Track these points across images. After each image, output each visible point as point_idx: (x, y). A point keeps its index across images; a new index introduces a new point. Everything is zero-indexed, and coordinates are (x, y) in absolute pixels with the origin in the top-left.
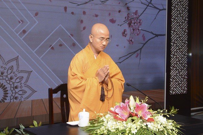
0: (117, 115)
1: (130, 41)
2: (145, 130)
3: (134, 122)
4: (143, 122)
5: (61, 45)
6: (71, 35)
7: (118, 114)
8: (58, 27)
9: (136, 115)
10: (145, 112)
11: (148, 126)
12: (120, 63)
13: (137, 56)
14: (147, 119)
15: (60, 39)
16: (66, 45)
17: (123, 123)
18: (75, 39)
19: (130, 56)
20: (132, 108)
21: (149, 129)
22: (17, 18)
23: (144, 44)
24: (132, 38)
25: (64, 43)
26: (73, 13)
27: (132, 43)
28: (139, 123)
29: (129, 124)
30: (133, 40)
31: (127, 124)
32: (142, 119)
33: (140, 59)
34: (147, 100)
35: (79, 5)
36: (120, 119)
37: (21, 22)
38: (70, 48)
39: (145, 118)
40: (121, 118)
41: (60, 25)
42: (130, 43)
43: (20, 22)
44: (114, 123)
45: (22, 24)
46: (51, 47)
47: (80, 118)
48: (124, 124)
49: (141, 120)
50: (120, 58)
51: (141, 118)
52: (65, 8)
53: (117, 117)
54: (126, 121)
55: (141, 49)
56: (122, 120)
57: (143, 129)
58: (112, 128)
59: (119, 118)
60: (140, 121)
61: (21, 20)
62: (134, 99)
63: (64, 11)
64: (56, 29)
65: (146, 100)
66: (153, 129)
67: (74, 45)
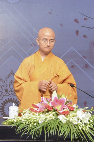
5: (73, 67)
6: (83, 56)
8: (69, 50)
14: (61, 112)
15: (71, 61)
16: (78, 66)
18: (88, 61)
22: (30, 42)
25: (76, 64)
26: (85, 36)
35: (91, 28)
37: (34, 46)
38: (83, 69)
41: (72, 47)
43: (32, 45)
45: (34, 47)
52: (77, 32)
60: (52, 114)
61: (33, 44)
63: (76, 35)
64: (67, 51)
67: (87, 66)
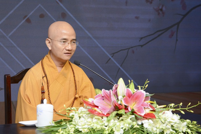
0: (96, 109)
1: (160, 11)
2: (137, 131)
3: (121, 118)
4: (137, 118)
5: (42, 16)
7: (97, 107)
9: (126, 108)
10: (141, 103)
11: (144, 125)
12: (142, 46)
13: (171, 36)
14: (143, 114)
15: (40, 6)
17: (103, 120)
19: (159, 35)
20: (120, 97)
21: (145, 130)
23: (185, 16)
24: (163, 6)
25: (48, 13)
27: (163, 13)
28: (129, 120)
29: (112, 121)
30: (164, 9)
31: (109, 121)
32: (135, 114)
33: (177, 40)
34: (147, 85)
36: (99, 114)
39: (141, 113)
40: (101, 112)
42: (159, 14)
44: (90, 120)
46: (25, 19)
47: (38, 113)
48: (104, 122)
49: (134, 116)
50: (141, 38)
51: (133, 113)
53: (95, 111)
54: (107, 117)
55: (178, 24)
56: (102, 116)
57: (135, 129)
58: (84, 127)
59: (98, 112)
60: (130, 118)
62: (126, 85)
65: (145, 86)
66: (152, 130)
